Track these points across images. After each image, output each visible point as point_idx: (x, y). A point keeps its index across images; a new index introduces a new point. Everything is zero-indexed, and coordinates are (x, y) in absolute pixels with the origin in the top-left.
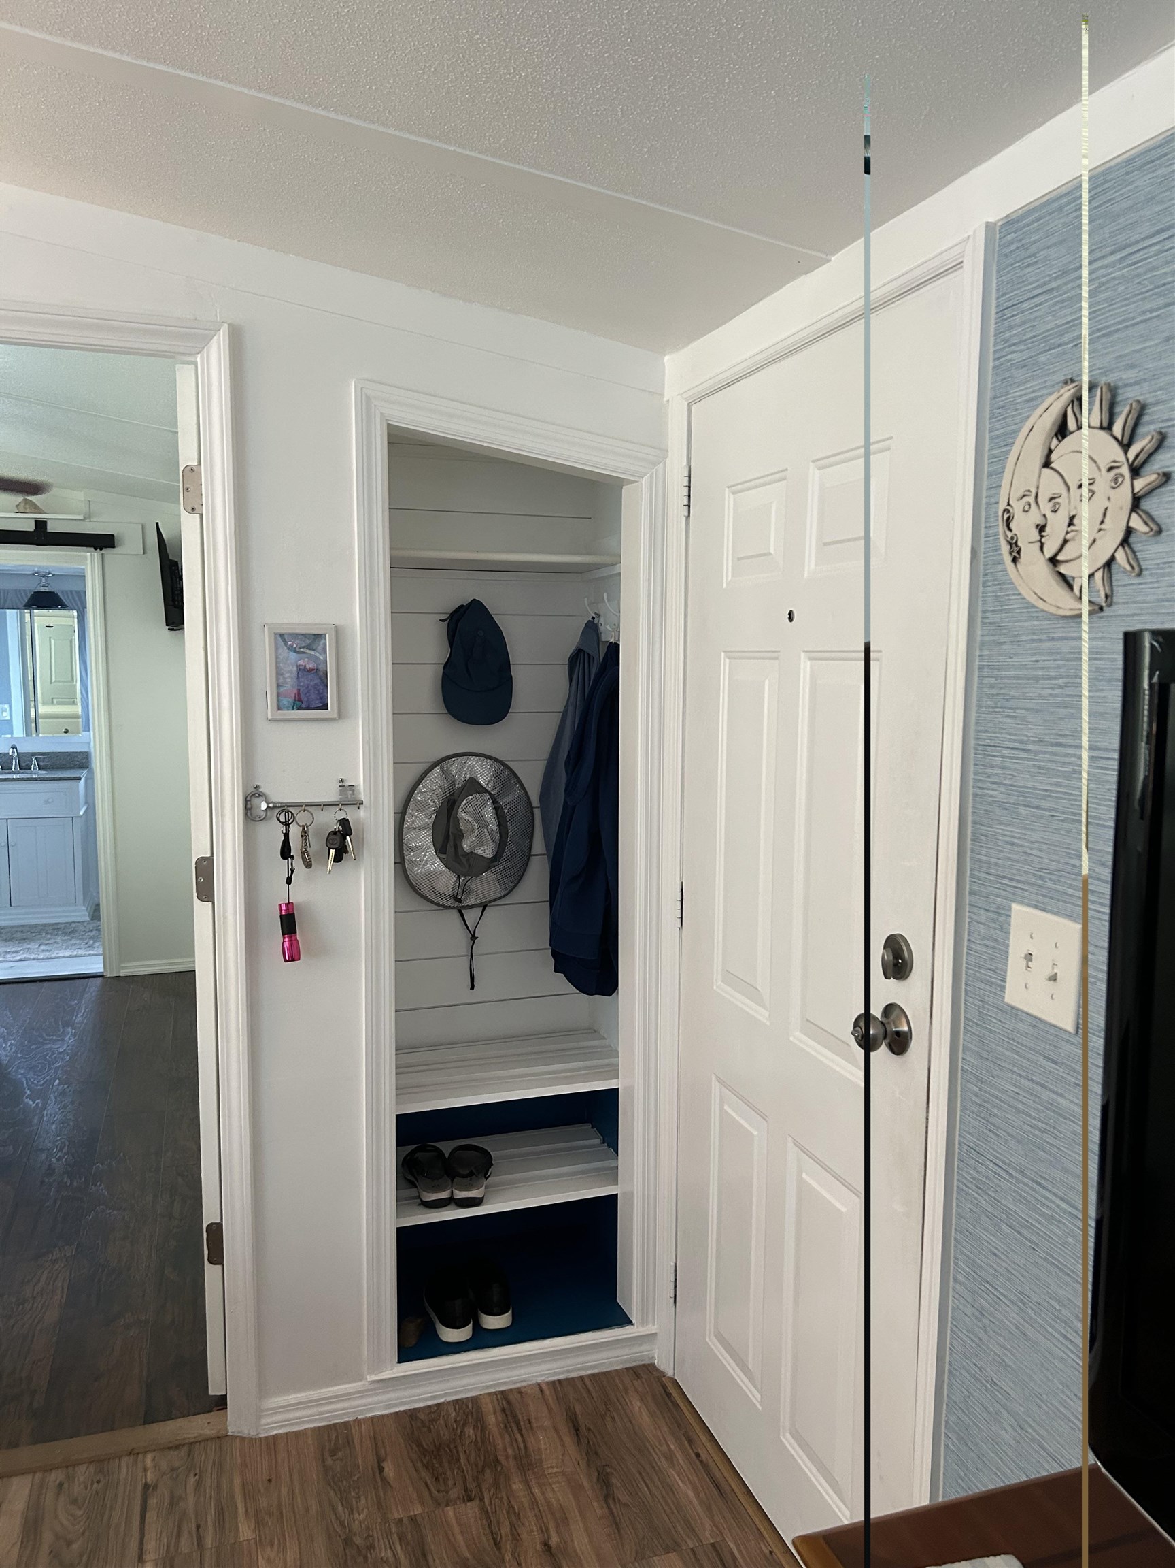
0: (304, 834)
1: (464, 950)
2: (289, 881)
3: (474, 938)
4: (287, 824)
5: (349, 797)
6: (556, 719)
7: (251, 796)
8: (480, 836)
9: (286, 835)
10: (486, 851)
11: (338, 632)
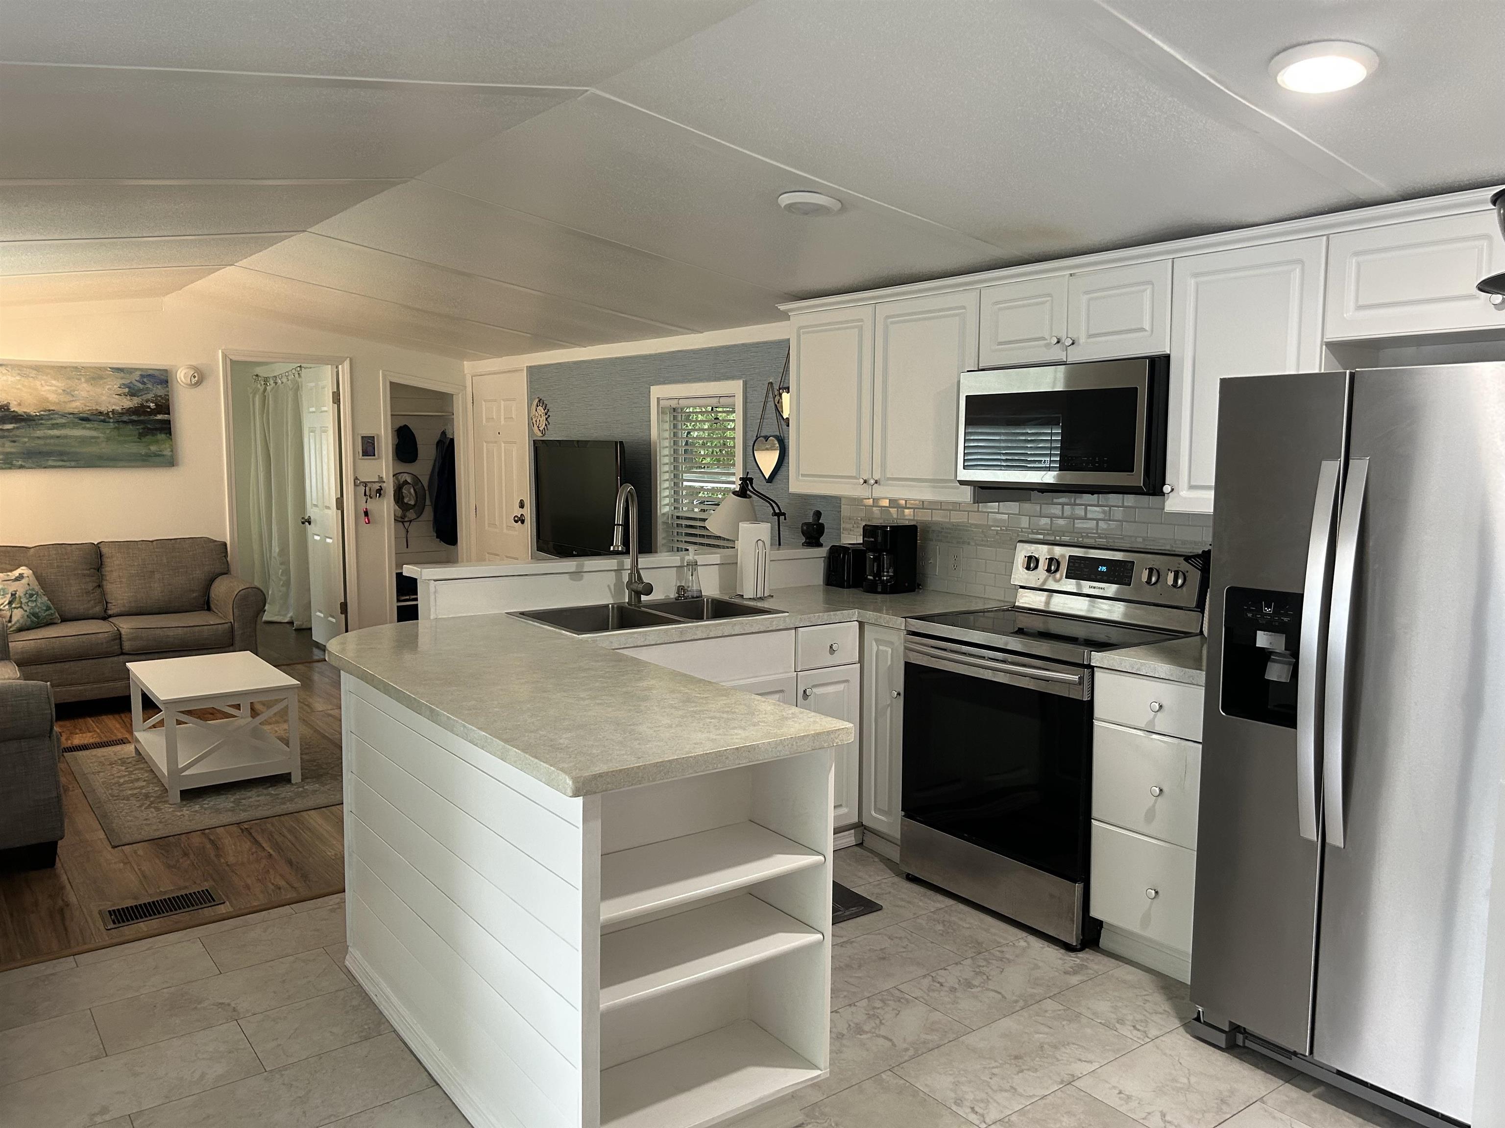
0: (370, 490)
1: (404, 535)
2: (366, 502)
3: (407, 532)
4: (365, 487)
5: (381, 480)
6: (432, 463)
7: (356, 479)
8: (410, 498)
9: (365, 490)
10: (412, 502)
11: (378, 435)
